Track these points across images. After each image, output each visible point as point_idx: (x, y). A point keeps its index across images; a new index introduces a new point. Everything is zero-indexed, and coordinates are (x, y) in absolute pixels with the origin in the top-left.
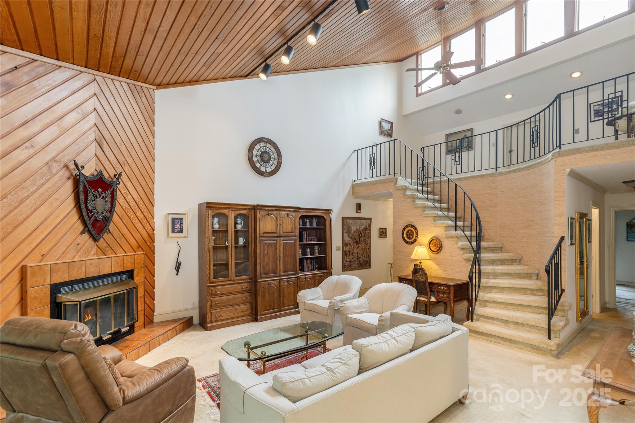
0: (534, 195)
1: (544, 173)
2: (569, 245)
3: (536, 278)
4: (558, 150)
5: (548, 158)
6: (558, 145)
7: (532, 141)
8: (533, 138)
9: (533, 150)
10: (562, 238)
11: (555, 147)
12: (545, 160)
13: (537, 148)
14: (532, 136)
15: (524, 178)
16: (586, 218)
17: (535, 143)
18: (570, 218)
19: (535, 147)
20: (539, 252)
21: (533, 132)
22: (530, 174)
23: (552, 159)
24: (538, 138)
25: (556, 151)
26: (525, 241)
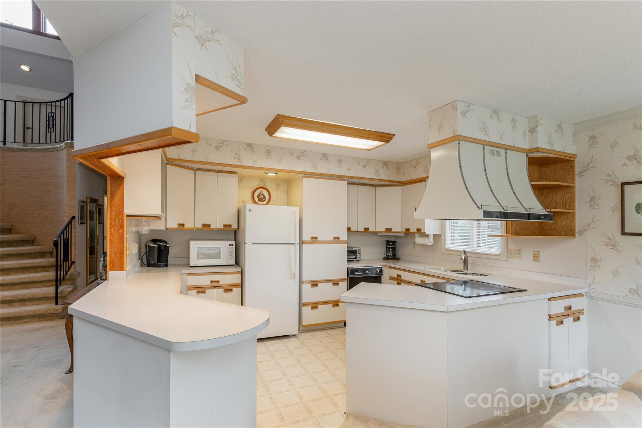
0: (49, 177)
1: (59, 159)
2: (79, 223)
3: (49, 256)
4: (70, 141)
5: (62, 146)
6: (71, 137)
7: (48, 125)
8: (49, 123)
9: (48, 134)
10: (73, 218)
11: (68, 138)
12: (60, 147)
13: (53, 134)
14: (48, 120)
15: (39, 159)
16: (97, 203)
17: (51, 129)
18: (80, 202)
19: (51, 132)
20: (54, 232)
21: (49, 117)
22: (45, 156)
23: (65, 148)
24: (54, 125)
25: (69, 142)
26: (39, 222)
